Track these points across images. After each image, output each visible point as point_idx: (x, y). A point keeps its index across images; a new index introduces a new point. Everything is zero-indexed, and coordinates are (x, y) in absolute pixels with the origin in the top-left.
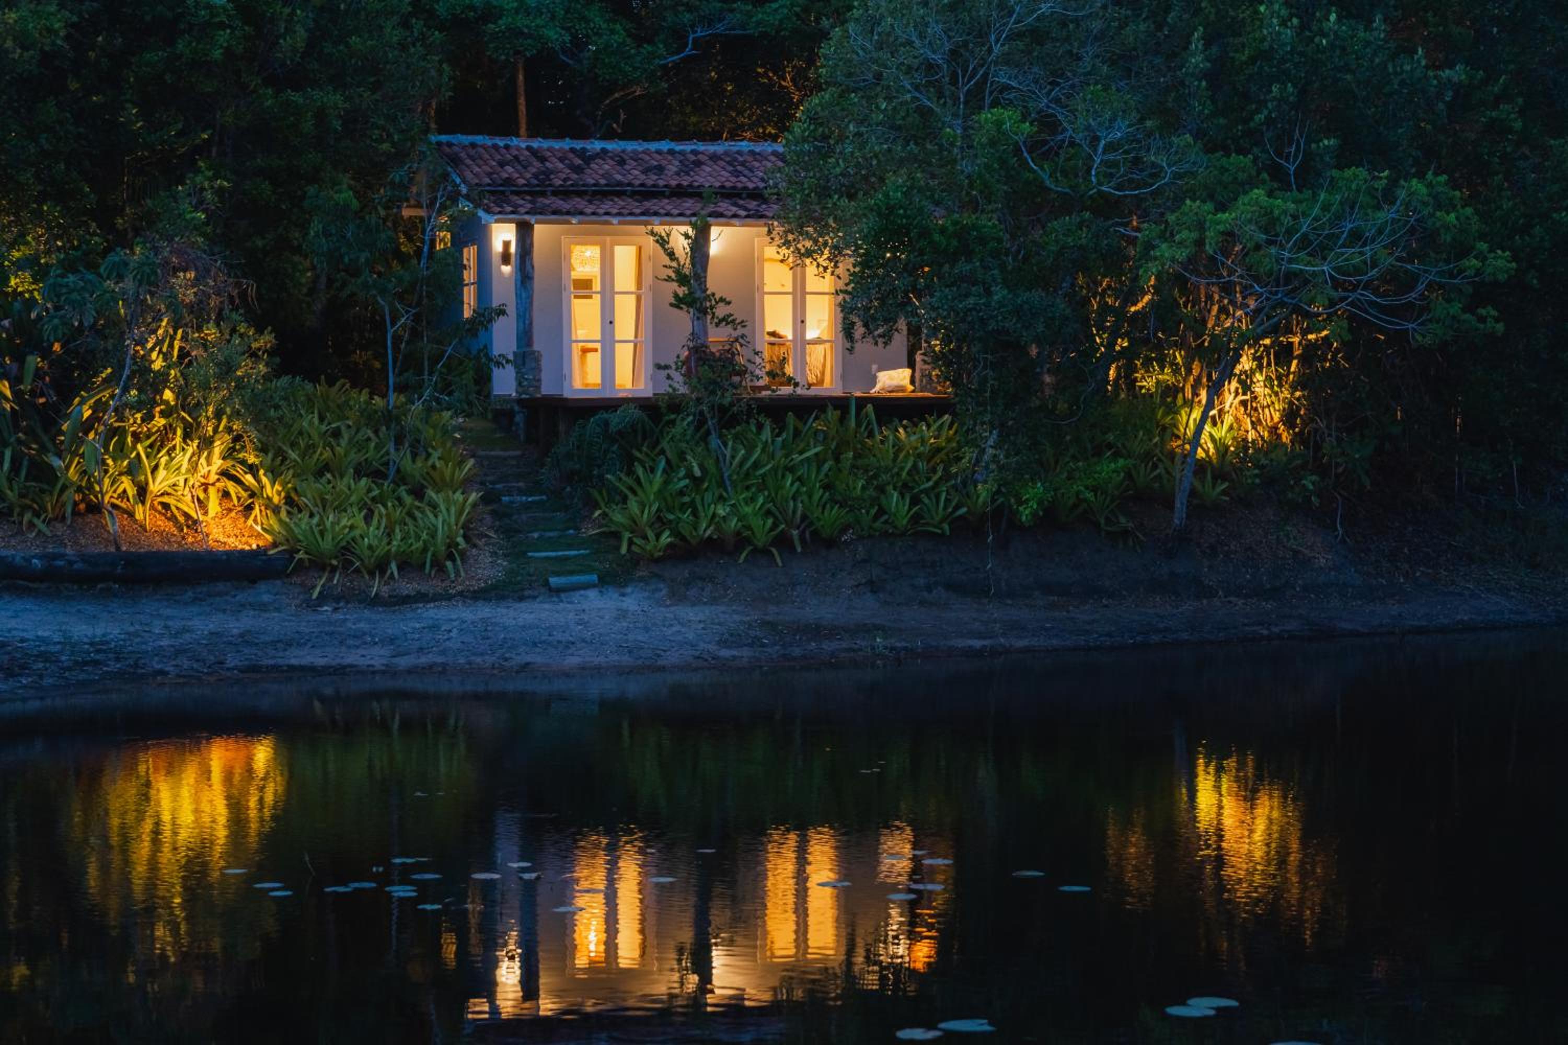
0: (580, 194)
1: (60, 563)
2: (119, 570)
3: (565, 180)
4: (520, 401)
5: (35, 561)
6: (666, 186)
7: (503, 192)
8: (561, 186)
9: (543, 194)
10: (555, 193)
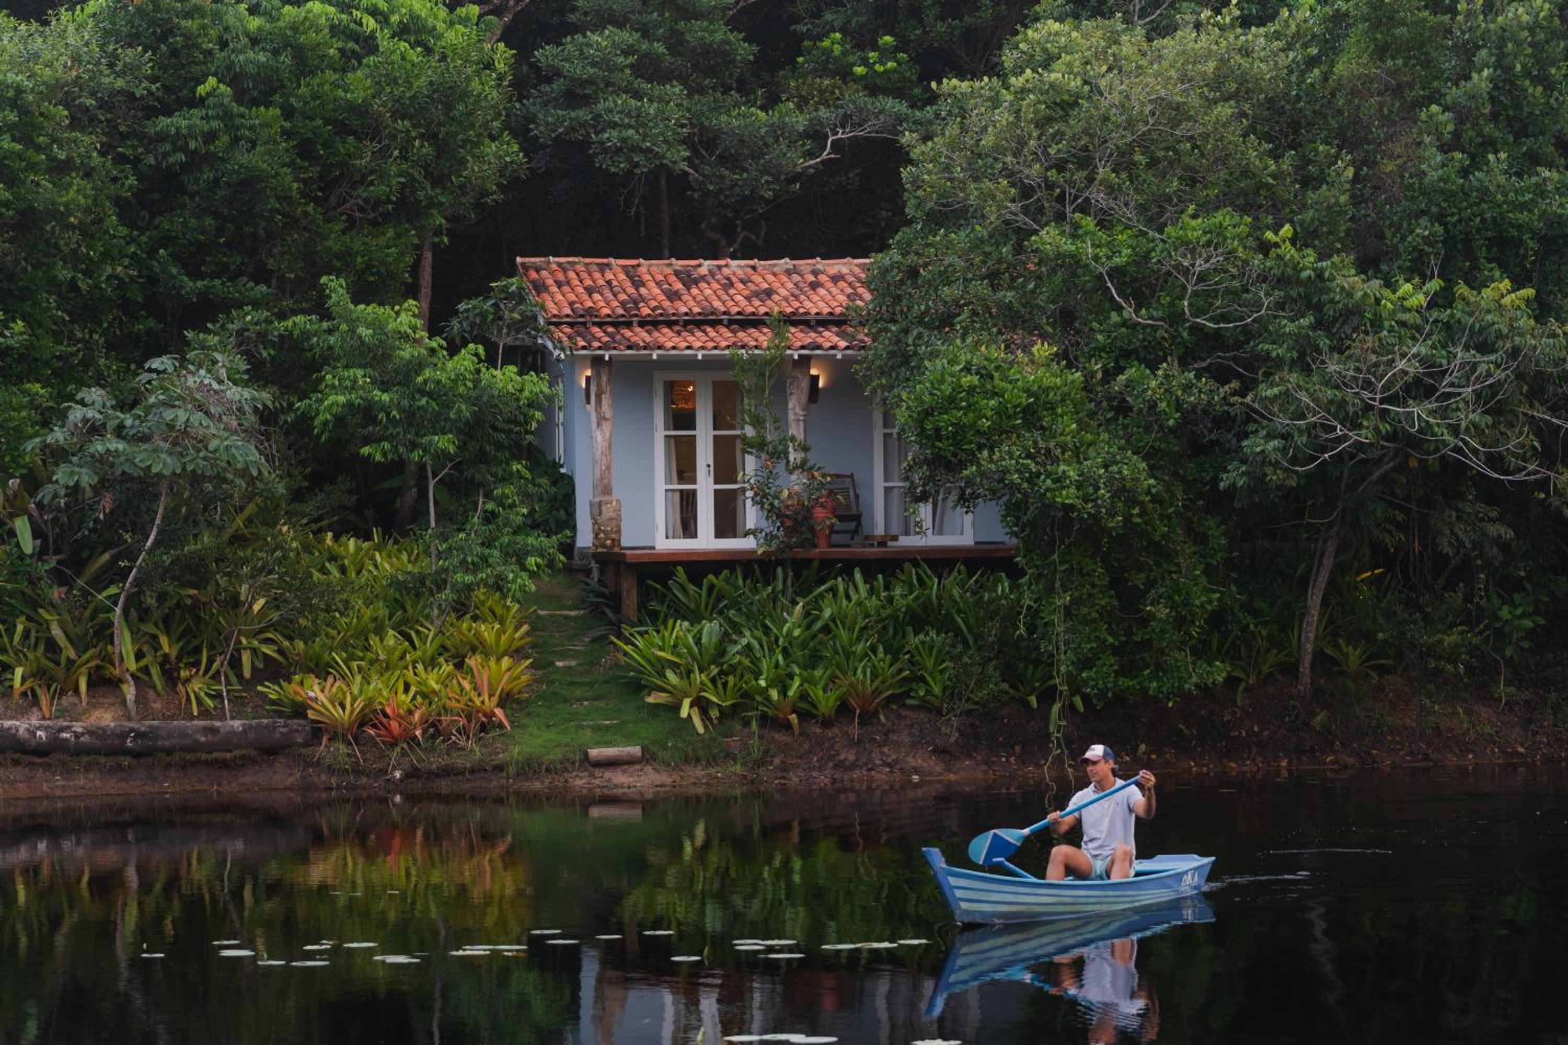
0: (670, 324)
1: (65, 735)
2: (129, 743)
3: (654, 309)
4: (595, 555)
5: (39, 733)
6: (767, 314)
7: (584, 324)
8: (649, 315)
9: (629, 325)
10: (642, 324)
